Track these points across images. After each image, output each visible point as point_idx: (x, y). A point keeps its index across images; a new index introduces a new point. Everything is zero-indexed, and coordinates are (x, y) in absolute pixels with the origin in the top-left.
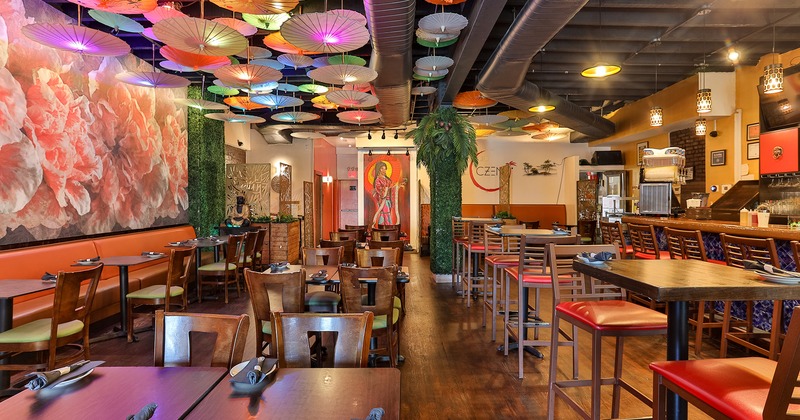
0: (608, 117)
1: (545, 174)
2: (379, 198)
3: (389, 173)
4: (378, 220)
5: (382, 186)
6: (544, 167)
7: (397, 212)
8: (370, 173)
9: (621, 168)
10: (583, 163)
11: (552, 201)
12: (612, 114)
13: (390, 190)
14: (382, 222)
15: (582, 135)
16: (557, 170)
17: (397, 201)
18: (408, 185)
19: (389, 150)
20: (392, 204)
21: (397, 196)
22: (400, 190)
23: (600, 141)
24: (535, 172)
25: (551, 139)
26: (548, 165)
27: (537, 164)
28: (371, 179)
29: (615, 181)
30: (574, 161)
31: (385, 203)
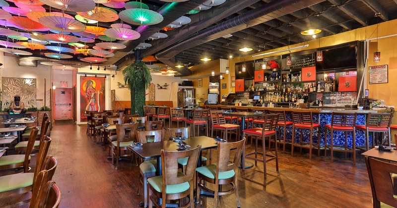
0: (190, 68)
1: (165, 89)
2: (89, 98)
3: (94, 86)
4: (89, 108)
5: (91, 92)
6: (165, 86)
7: (99, 105)
8: (84, 85)
9: (192, 87)
10: (180, 85)
11: (167, 100)
12: (190, 67)
13: (95, 94)
14: (90, 110)
15: (180, 74)
16: (169, 87)
17: (98, 99)
18: (104, 92)
19: (96, 74)
20: (96, 100)
21: (98, 97)
22: (100, 94)
23: (186, 77)
24: (161, 88)
25: (169, 75)
26: (166, 85)
27: (162, 84)
28: (84, 89)
29: (190, 93)
30: (176, 84)
31: (92, 100)
